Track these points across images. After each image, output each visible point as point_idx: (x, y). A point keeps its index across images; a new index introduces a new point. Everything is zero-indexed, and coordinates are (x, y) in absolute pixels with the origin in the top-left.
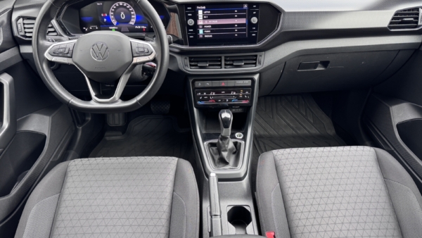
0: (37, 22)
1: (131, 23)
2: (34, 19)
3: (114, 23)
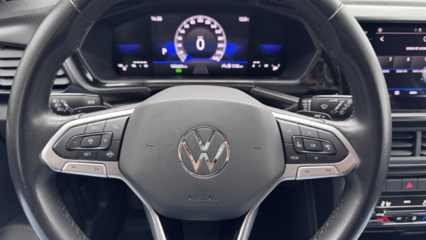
0: (27, 55)
1: (214, 58)
2: (22, 47)
3: (181, 58)
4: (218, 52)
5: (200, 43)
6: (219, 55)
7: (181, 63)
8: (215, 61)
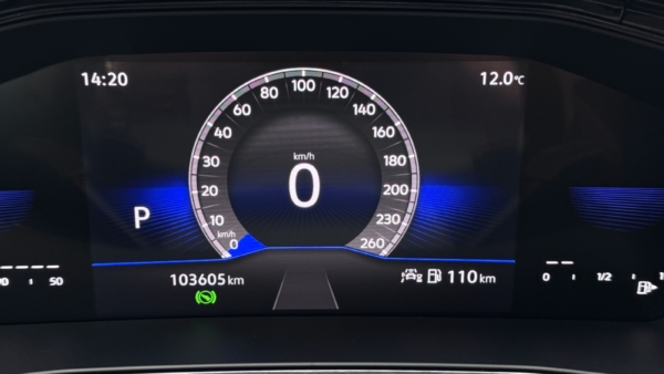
1: (366, 242)
3: (217, 246)
4: (384, 219)
5: (304, 178)
6: (388, 232)
7: (217, 265)
8: (372, 258)
